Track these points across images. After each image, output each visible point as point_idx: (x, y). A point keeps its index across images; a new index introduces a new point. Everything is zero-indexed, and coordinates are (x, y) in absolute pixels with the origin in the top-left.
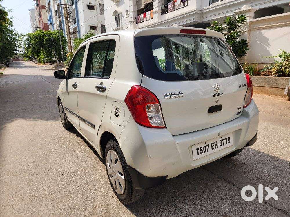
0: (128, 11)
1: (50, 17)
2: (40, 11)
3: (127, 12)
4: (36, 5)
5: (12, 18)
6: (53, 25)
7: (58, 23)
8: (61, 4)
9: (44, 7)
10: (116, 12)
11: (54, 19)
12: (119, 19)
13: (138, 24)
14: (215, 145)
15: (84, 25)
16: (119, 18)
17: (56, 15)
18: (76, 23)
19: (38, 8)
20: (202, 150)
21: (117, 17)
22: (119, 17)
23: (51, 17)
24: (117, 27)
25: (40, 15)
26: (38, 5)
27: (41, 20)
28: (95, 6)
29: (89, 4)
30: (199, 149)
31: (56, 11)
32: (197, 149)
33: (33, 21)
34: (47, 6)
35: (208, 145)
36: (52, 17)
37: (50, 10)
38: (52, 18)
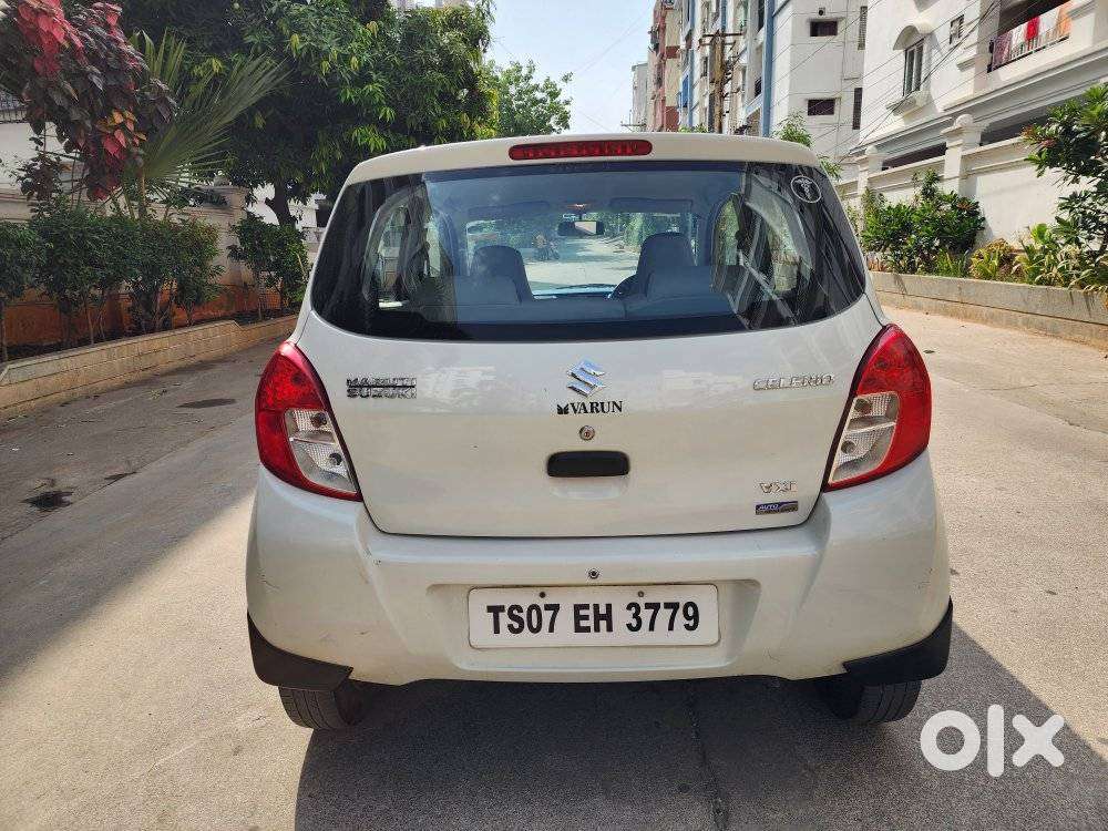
0: (961, 19)
1: (685, 82)
2: (661, 67)
3: (957, 24)
4: (652, 46)
5: (567, 103)
6: (692, 110)
7: (706, 104)
8: (724, 35)
9: (672, 52)
10: (910, 31)
11: (696, 90)
12: (920, 60)
13: (1000, 70)
14: (598, 617)
15: (786, 100)
16: (920, 55)
17: (705, 74)
18: (762, 96)
19: (656, 58)
20: (521, 620)
21: (912, 52)
22: (921, 49)
23: (688, 85)
24: (910, 91)
25: (659, 82)
26: (656, 47)
27: (659, 99)
28: (843, 18)
29: (816, 16)
30: (501, 608)
31: (706, 62)
32: (495, 610)
33: (639, 104)
34: (683, 45)
35: (555, 608)
36: (692, 81)
37: (689, 60)
38: (693, 87)
